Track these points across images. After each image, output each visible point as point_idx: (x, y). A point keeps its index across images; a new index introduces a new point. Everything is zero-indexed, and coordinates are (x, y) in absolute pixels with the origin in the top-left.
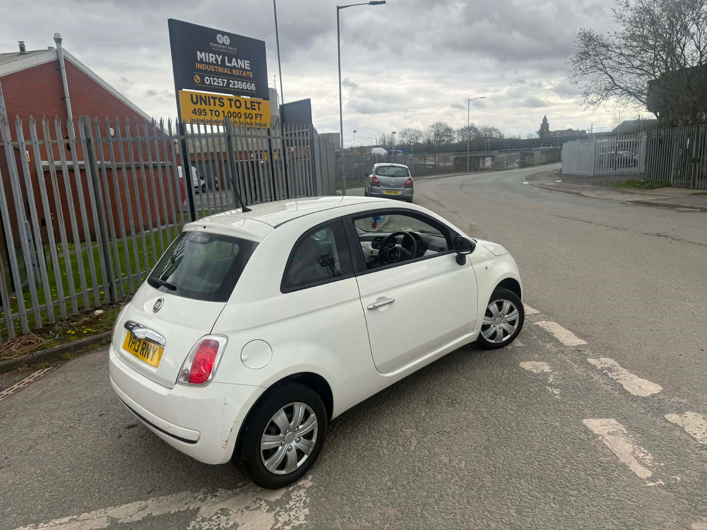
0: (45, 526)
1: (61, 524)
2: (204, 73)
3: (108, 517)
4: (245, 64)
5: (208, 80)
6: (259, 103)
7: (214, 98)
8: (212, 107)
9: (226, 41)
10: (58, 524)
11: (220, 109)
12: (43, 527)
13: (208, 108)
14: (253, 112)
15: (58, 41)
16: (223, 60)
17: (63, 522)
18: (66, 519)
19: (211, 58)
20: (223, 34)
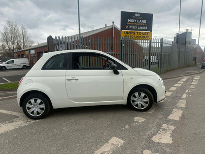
2: (129, 25)
4: (145, 21)
5: (130, 27)
6: (148, 33)
7: (132, 32)
8: (131, 35)
9: (139, 15)
11: (134, 35)
13: (129, 35)
14: (145, 36)
15: (113, 23)
16: (137, 21)
19: (133, 21)
20: (138, 13)
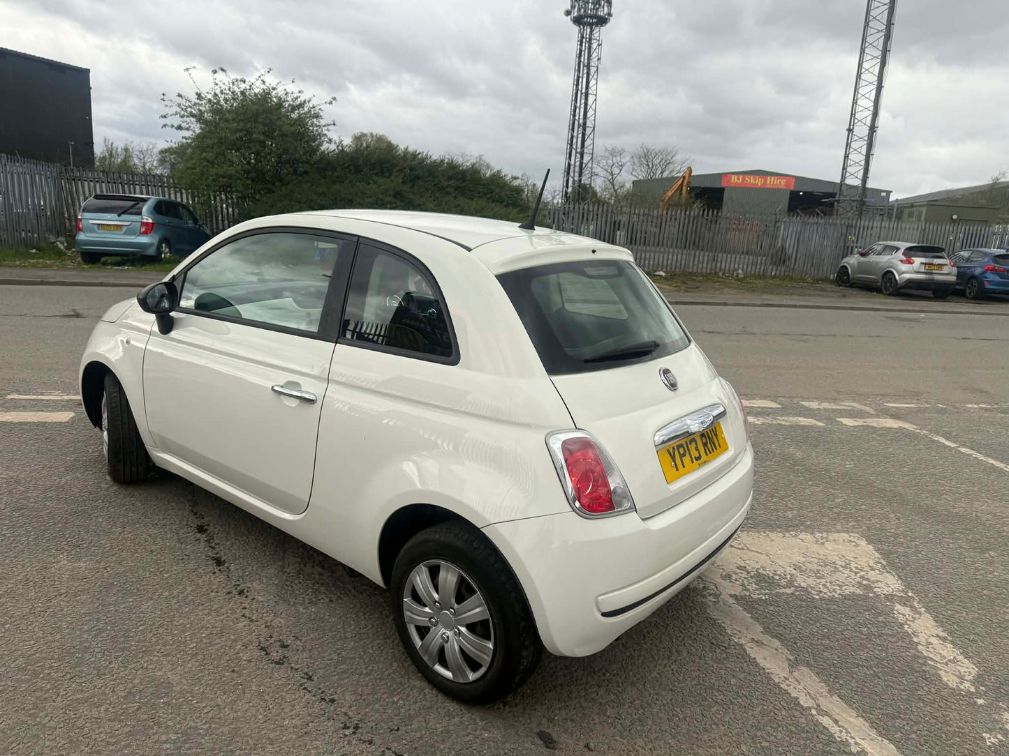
0: (851, 741)
1: (836, 722)
3: (791, 672)
10: (839, 726)
12: (856, 743)
17: (831, 722)
18: (826, 721)
